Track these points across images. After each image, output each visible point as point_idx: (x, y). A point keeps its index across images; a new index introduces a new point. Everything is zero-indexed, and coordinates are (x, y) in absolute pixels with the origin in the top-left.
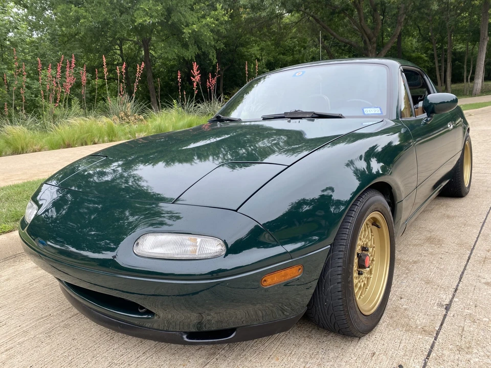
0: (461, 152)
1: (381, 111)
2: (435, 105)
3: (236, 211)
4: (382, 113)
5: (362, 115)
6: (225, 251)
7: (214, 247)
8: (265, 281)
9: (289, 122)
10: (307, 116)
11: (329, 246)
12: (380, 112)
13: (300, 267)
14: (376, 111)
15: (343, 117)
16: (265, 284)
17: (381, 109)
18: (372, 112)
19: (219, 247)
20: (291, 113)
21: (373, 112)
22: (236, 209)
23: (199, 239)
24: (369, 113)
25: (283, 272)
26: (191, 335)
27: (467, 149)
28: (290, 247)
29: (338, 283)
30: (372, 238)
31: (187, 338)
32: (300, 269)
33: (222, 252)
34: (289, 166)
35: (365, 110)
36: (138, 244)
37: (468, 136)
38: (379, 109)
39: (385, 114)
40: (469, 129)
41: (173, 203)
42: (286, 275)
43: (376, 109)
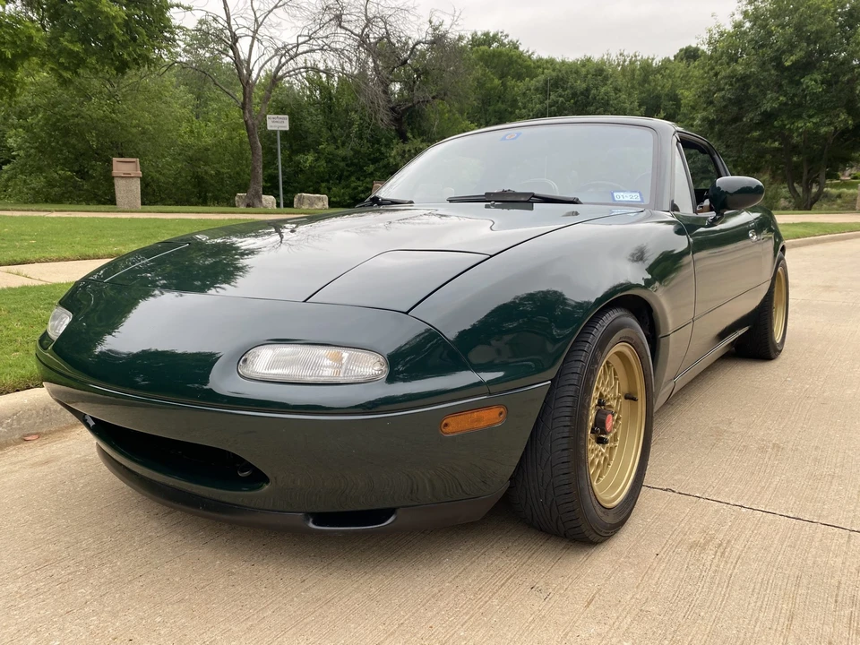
0: (769, 284)
1: (641, 198)
2: (728, 195)
3: (407, 313)
4: (642, 201)
5: (611, 202)
6: (387, 373)
7: (370, 366)
8: (446, 425)
10: (523, 199)
11: (550, 382)
12: (639, 200)
13: (502, 409)
14: (635, 197)
15: (581, 203)
16: (446, 430)
17: (640, 195)
18: (626, 199)
19: (378, 367)
20: (495, 194)
21: (628, 199)
22: (406, 310)
23: (345, 354)
24: (621, 199)
25: (475, 415)
26: (321, 518)
27: (779, 280)
28: (487, 376)
30: (615, 384)
31: (314, 523)
32: (501, 414)
33: (381, 374)
34: (491, 256)
35: (615, 194)
36: (245, 360)
37: (782, 259)
38: (638, 195)
40: (783, 248)
41: (305, 301)
42: (479, 420)
43: (634, 194)
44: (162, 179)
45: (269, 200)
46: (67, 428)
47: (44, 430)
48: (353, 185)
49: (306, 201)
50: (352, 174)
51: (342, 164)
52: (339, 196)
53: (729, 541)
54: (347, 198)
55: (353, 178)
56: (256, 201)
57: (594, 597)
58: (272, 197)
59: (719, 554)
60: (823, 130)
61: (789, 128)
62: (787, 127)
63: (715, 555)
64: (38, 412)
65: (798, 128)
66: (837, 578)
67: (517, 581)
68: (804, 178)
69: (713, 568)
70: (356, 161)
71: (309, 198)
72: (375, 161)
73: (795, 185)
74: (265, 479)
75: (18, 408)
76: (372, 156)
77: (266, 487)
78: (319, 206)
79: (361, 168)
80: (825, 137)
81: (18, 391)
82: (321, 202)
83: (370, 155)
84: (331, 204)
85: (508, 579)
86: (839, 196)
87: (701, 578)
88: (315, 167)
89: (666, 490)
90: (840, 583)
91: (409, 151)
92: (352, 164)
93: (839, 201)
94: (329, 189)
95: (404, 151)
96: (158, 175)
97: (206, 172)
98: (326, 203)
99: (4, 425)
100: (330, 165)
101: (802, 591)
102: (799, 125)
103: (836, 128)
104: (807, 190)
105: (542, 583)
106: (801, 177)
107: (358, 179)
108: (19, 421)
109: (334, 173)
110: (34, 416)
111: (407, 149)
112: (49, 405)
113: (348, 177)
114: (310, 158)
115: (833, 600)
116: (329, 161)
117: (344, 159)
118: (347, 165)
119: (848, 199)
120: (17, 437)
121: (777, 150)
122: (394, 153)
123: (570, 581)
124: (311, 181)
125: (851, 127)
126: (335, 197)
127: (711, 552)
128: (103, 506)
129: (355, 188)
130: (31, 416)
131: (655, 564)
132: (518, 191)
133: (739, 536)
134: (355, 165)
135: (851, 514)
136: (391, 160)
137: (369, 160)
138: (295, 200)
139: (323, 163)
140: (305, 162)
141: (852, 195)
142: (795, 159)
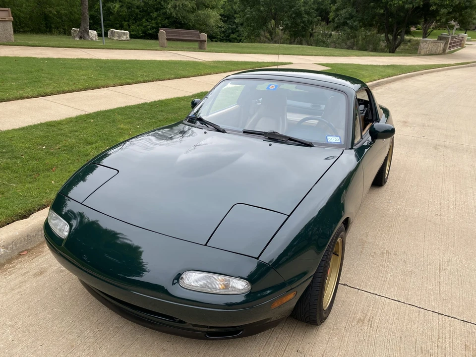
1: (340, 140)
2: (378, 133)
3: (257, 258)
4: (341, 142)
5: (326, 143)
6: (250, 289)
7: (243, 286)
8: (274, 305)
10: (284, 140)
14: (337, 140)
15: (313, 146)
18: (333, 141)
19: (246, 286)
20: (269, 133)
24: (331, 141)
25: (285, 298)
32: (294, 294)
34: (289, 216)
36: (182, 278)
39: (343, 143)
41: (205, 245)
43: (337, 138)
44: (22, 15)
45: (93, 33)
46: (40, 244)
47: (29, 248)
48: (144, 24)
49: (116, 35)
50: (143, 17)
51: (137, 11)
52: (135, 31)
53: (373, 317)
54: (140, 33)
55: (144, 20)
56: (86, 35)
57: (323, 355)
58: (95, 32)
59: (369, 325)
60: (407, 6)
61: (390, 4)
62: (389, 3)
63: (368, 326)
64: (24, 239)
65: (394, 4)
66: (415, 337)
67: (290, 347)
68: (394, 32)
69: (368, 334)
70: (146, 9)
71: (118, 33)
72: (157, 10)
73: (389, 35)
75: (14, 238)
76: (156, 6)
78: (124, 38)
79: (149, 14)
80: (407, 10)
81: (8, 224)
82: (125, 35)
83: (154, 5)
84: (132, 36)
85: (287, 346)
86: (409, 41)
87: (364, 340)
88: (120, 11)
89: (344, 285)
90: (416, 340)
91: (179, 5)
92: (144, 11)
93: (409, 44)
94: (129, 26)
95: (176, 5)
96: (19, 13)
97: (50, 12)
98: (128, 36)
99: (9, 249)
100: (129, 10)
101: (403, 346)
102: (395, 2)
103: (413, 6)
104: (395, 39)
105: (301, 348)
106: (393, 31)
107: (147, 20)
108: (16, 245)
109: (132, 16)
110: (23, 241)
111: (178, 4)
112: (30, 234)
113: (141, 19)
114: (117, 6)
115: (413, 350)
116: (129, 8)
117: (138, 7)
118: (140, 11)
119: (414, 43)
120: (16, 254)
121: (383, 15)
122: (169, 6)
123: (312, 346)
124: (118, 20)
125: (421, 6)
126: (133, 32)
127: (367, 325)
128: (85, 306)
129: (146, 26)
130: (21, 241)
131: (345, 334)
133: (377, 313)
134: (145, 11)
135: (419, 297)
136: (168, 10)
137: (154, 9)
138: (109, 33)
139: (125, 9)
140: (114, 8)
141: (416, 40)
142: (390, 20)
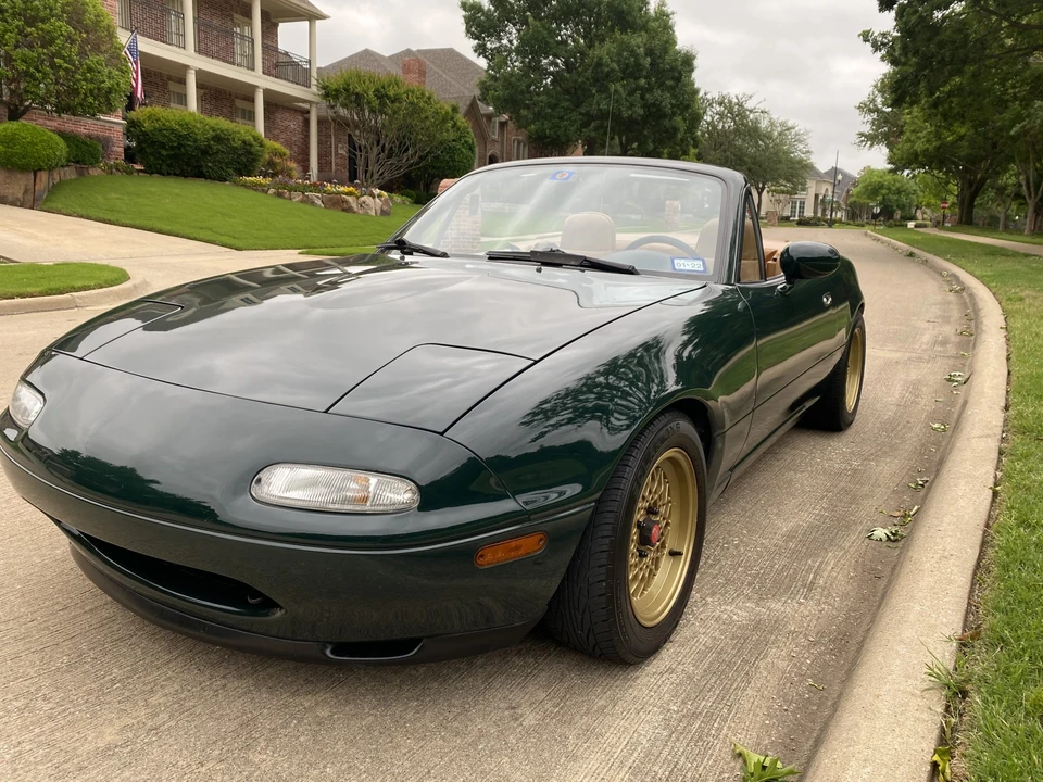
0: (843, 349)
2: (800, 263)
3: (442, 434)
4: (705, 271)
6: (419, 501)
7: (401, 494)
8: (482, 556)
9: (539, 270)
10: (573, 263)
11: (593, 504)
12: (702, 269)
13: (542, 536)
15: (637, 273)
16: (481, 561)
17: (704, 263)
18: (687, 268)
19: (408, 496)
20: (543, 254)
21: (690, 268)
22: (441, 431)
23: (373, 480)
24: (682, 267)
25: (513, 544)
26: (340, 649)
27: (856, 341)
29: (600, 566)
30: (665, 488)
31: (332, 652)
32: (541, 540)
33: (413, 503)
34: (536, 362)
35: (676, 261)
36: (259, 481)
37: (859, 319)
38: (701, 263)
39: (709, 273)
40: (862, 306)
41: (326, 412)
42: (517, 548)
43: (696, 262)
74: (275, 605)
77: (279, 614)
132: (567, 251)
